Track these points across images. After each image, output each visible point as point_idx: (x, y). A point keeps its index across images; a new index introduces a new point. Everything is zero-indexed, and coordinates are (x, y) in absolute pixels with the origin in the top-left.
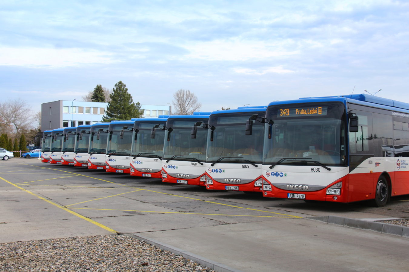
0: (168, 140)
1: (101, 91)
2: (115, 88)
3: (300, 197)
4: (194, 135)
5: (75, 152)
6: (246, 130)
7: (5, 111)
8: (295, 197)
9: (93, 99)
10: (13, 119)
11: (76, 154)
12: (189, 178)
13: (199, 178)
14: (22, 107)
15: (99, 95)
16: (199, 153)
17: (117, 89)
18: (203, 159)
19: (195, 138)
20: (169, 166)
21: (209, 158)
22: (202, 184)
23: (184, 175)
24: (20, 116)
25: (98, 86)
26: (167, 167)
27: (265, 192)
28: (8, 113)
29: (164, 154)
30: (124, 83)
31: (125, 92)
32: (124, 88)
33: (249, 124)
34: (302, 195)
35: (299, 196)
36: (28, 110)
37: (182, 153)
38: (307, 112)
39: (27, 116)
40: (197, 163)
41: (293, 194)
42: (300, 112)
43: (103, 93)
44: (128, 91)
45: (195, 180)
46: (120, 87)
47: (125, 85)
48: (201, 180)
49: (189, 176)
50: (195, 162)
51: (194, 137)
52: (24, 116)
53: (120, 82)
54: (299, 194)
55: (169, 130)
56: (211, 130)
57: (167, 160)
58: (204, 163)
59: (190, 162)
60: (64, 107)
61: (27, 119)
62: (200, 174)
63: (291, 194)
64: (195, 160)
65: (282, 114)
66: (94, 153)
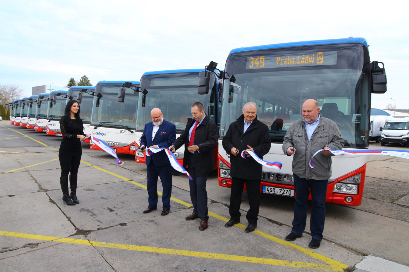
0: (97, 106)
1: (73, 82)
2: (81, 80)
3: (285, 193)
4: (121, 98)
5: (28, 117)
6: (200, 86)
7: (5, 90)
8: (276, 193)
9: (68, 86)
10: (11, 95)
11: (29, 118)
12: (118, 146)
13: (128, 146)
14: (18, 89)
15: (72, 84)
16: (130, 121)
17: (83, 80)
18: (134, 127)
19: (123, 101)
20: (97, 133)
21: (139, 126)
22: (132, 153)
23: (113, 143)
24: (16, 94)
25: (71, 79)
26: (95, 133)
27: (223, 180)
28: (7, 92)
29: (92, 120)
30: (87, 76)
31: (88, 82)
32: (87, 80)
33: (206, 76)
34: (289, 190)
35: (282, 191)
36: (21, 90)
37: (112, 120)
38: (296, 60)
39: (21, 94)
40: (126, 130)
41: (272, 188)
42: (283, 61)
43: (75, 83)
44: (90, 82)
45: (125, 148)
46: (84, 79)
47: (88, 78)
48: (131, 149)
49: (117, 144)
50: (125, 130)
51: (121, 101)
52: (19, 94)
53: (85, 76)
54: (282, 189)
55: (98, 96)
56: (143, 94)
57: (94, 127)
58: (134, 131)
59: (120, 130)
60: (47, 90)
61: (21, 96)
62: (129, 143)
63: (269, 188)
64: (124, 128)
65: (253, 64)
66: (40, 118)
